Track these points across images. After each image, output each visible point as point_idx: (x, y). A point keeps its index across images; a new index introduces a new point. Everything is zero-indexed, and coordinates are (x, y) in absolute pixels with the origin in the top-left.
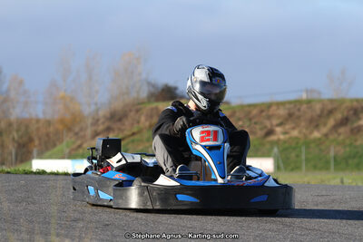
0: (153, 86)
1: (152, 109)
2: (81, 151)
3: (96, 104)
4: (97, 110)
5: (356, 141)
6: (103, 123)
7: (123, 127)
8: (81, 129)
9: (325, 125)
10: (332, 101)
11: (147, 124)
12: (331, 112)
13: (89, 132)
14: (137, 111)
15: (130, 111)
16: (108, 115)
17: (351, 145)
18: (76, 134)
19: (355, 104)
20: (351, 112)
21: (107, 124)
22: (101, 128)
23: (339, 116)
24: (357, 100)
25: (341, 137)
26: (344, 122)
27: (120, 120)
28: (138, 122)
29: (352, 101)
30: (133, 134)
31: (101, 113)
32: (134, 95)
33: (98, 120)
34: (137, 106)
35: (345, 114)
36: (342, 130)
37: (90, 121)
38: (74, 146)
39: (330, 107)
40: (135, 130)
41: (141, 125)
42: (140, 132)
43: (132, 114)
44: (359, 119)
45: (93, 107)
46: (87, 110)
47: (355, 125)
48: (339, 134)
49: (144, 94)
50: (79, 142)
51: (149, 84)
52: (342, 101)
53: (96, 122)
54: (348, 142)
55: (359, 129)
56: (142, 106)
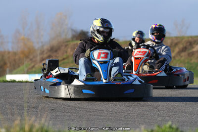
0: (75, 31)
1: (74, 45)
2: (34, 69)
3: (42, 42)
4: (43, 46)
5: (191, 60)
6: (47, 53)
7: (58, 55)
8: (34, 57)
9: (173, 51)
10: (177, 38)
11: (72, 53)
12: (176, 44)
13: (38, 58)
14: (66, 46)
15: (62, 46)
16: (49, 49)
17: (188, 63)
18: (31, 60)
19: (190, 39)
20: (188, 44)
21: (49, 54)
22: (45, 56)
23: (181, 46)
24: (191, 37)
25: (183, 58)
26: (184, 49)
27: (56, 51)
28: (66, 52)
29: (188, 37)
30: (64, 59)
31: (45, 48)
32: (63, 36)
33: (43, 52)
34: (66, 43)
35: (185, 45)
36: (183, 54)
37: (38, 52)
38: (30, 66)
39: (176, 41)
40: (65, 57)
41: (68, 54)
42: (67, 57)
43: (63, 47)
44: (193, 48)
45: (40, 44)
46: (37, 46)
47: (191, 51)
48: (182, 57)
49: (69, 36)
50: (33, 65)
51: (72, 30)
52: (183, 38)
53: (42, 53)
54: (186, 61)
55: (193, 54)
56: (68, 43)
